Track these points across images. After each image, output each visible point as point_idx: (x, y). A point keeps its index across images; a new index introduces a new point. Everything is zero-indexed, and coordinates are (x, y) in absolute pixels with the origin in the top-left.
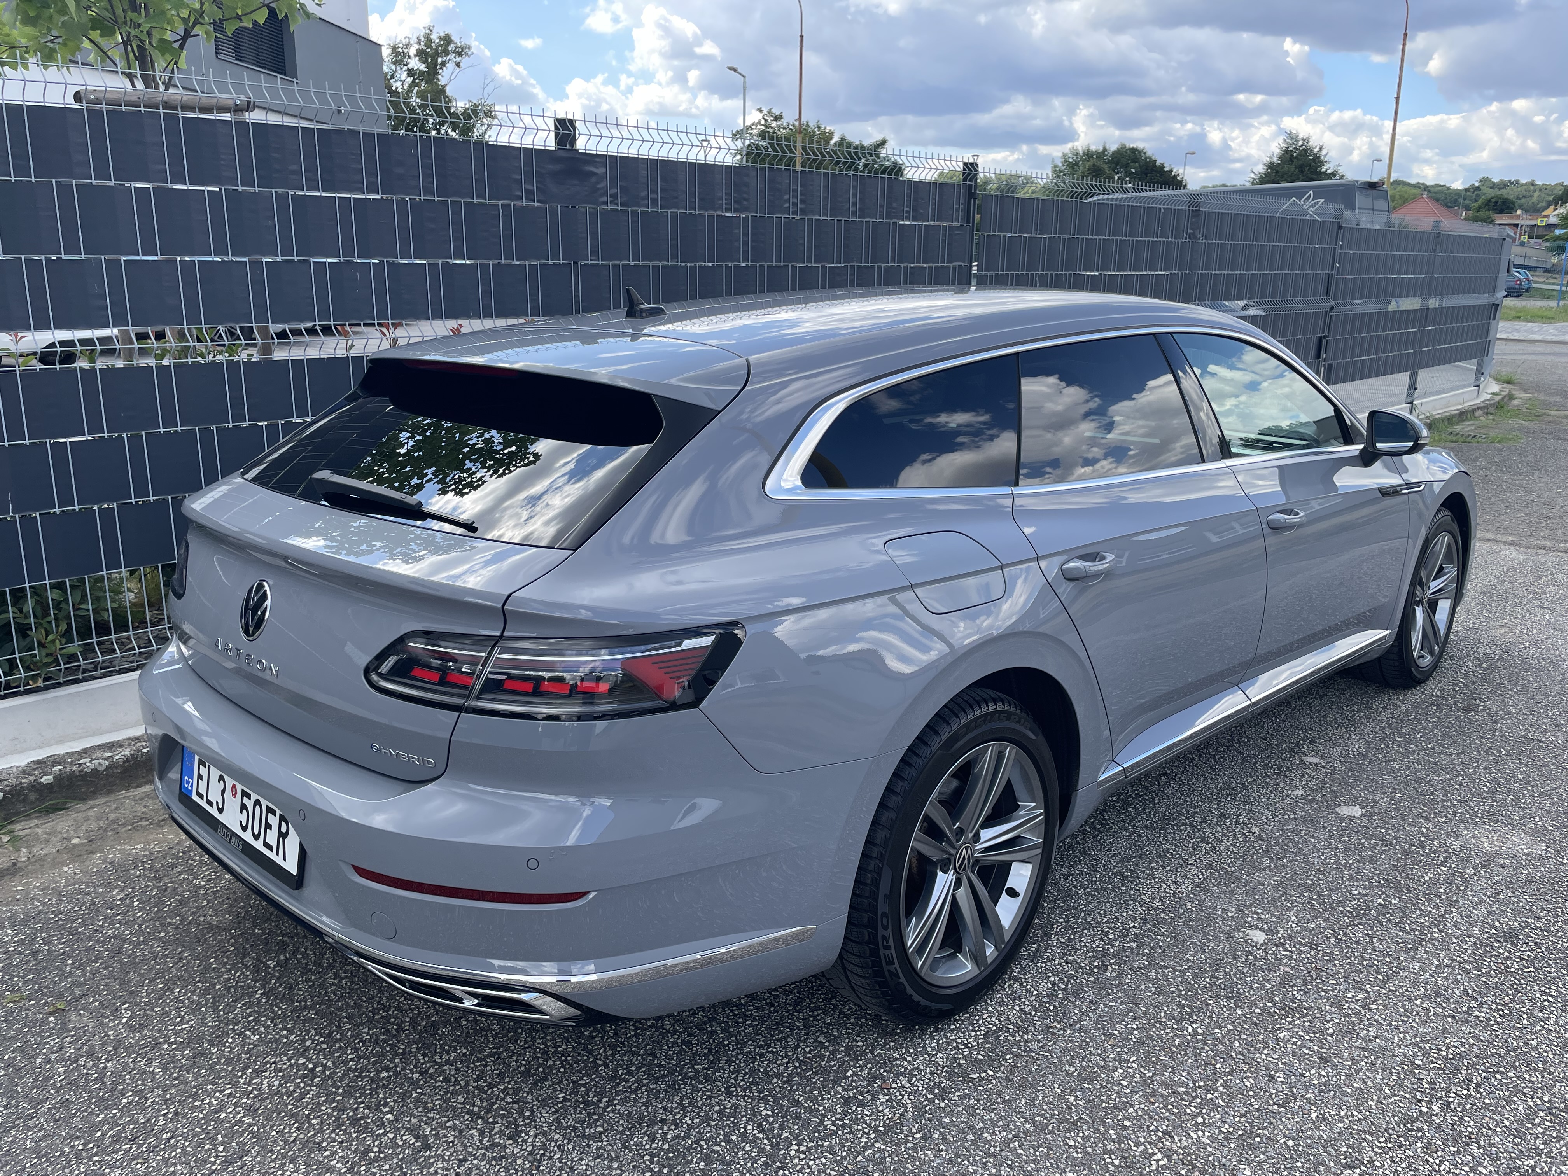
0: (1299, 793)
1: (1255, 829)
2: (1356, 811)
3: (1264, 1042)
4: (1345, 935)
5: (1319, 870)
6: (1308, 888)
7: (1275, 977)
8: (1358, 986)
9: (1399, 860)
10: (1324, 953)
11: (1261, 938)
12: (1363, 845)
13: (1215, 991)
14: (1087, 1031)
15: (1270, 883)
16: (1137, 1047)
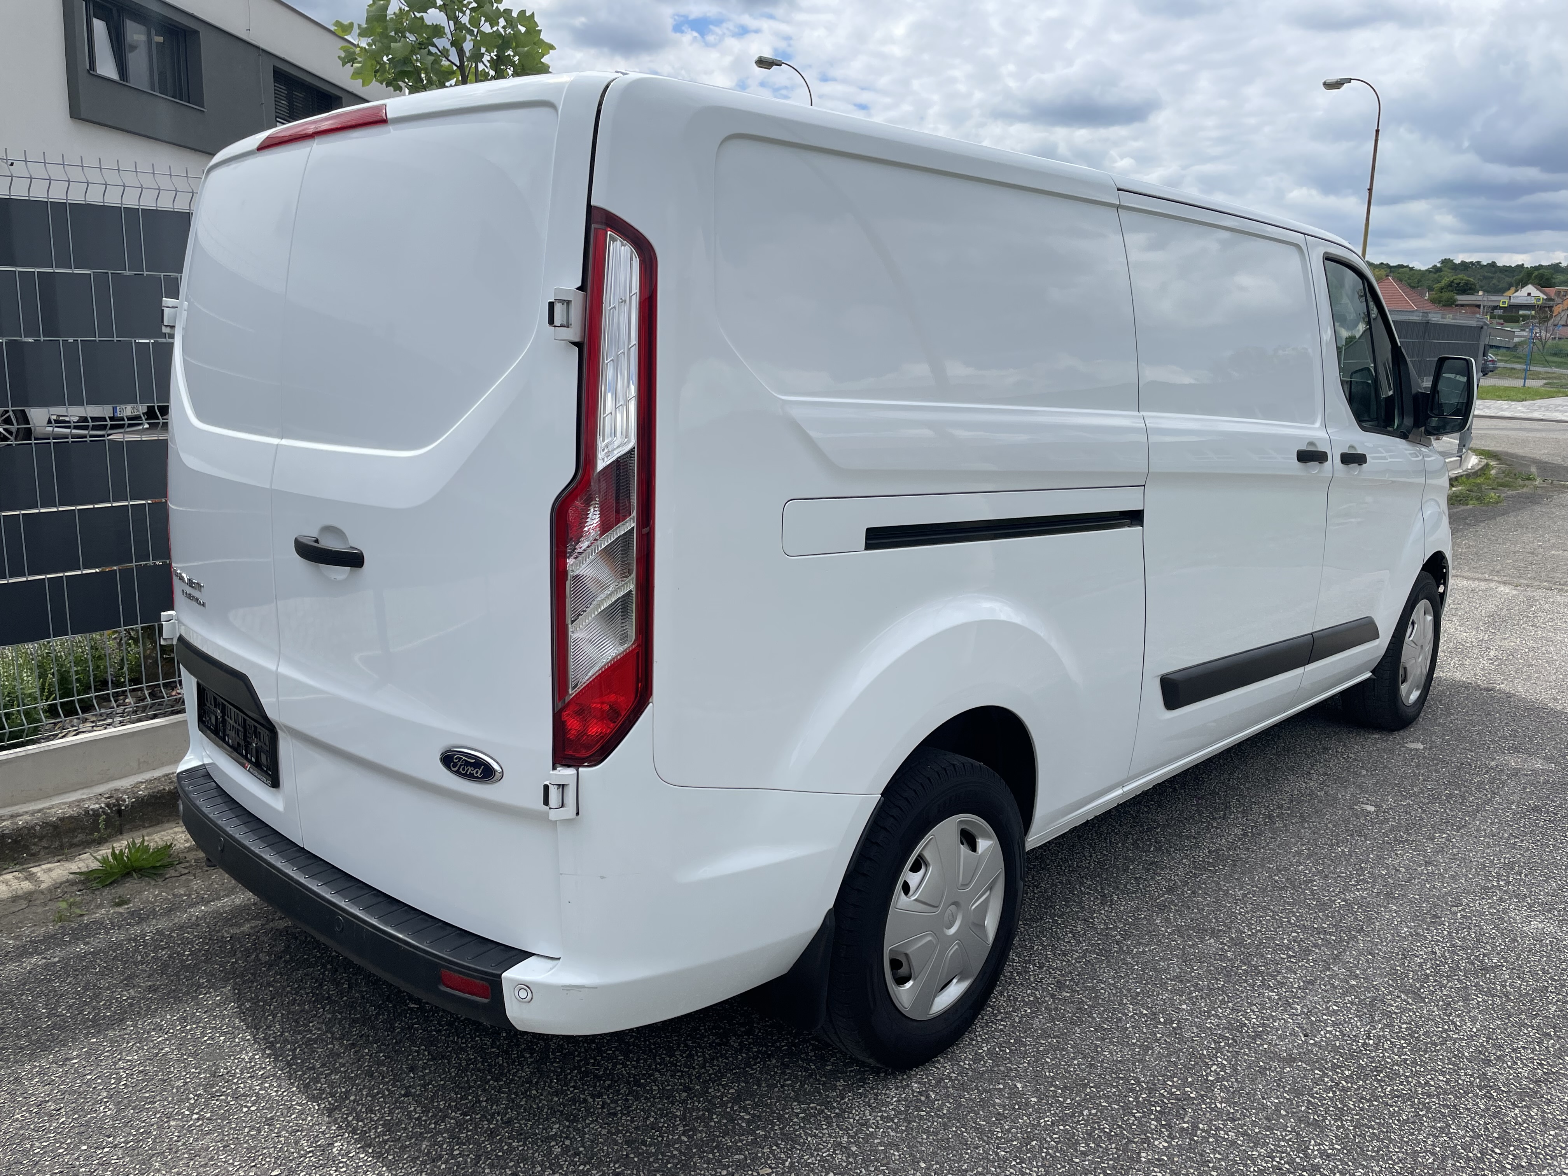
2: (1420, 746)
3: (1387, 855)
4: (1427, 807)
5: (1401, 776)
6: (1396, 785)
7: (1387, 827)
8: (1442, 831)
9: (1455, 772)
10: (1416, 816)
11: (1372, 809)
12: (1429, 763)
13: (1350, 833)
14: (1273, 850)
15: (1370, 783)
16: (1309, 857)
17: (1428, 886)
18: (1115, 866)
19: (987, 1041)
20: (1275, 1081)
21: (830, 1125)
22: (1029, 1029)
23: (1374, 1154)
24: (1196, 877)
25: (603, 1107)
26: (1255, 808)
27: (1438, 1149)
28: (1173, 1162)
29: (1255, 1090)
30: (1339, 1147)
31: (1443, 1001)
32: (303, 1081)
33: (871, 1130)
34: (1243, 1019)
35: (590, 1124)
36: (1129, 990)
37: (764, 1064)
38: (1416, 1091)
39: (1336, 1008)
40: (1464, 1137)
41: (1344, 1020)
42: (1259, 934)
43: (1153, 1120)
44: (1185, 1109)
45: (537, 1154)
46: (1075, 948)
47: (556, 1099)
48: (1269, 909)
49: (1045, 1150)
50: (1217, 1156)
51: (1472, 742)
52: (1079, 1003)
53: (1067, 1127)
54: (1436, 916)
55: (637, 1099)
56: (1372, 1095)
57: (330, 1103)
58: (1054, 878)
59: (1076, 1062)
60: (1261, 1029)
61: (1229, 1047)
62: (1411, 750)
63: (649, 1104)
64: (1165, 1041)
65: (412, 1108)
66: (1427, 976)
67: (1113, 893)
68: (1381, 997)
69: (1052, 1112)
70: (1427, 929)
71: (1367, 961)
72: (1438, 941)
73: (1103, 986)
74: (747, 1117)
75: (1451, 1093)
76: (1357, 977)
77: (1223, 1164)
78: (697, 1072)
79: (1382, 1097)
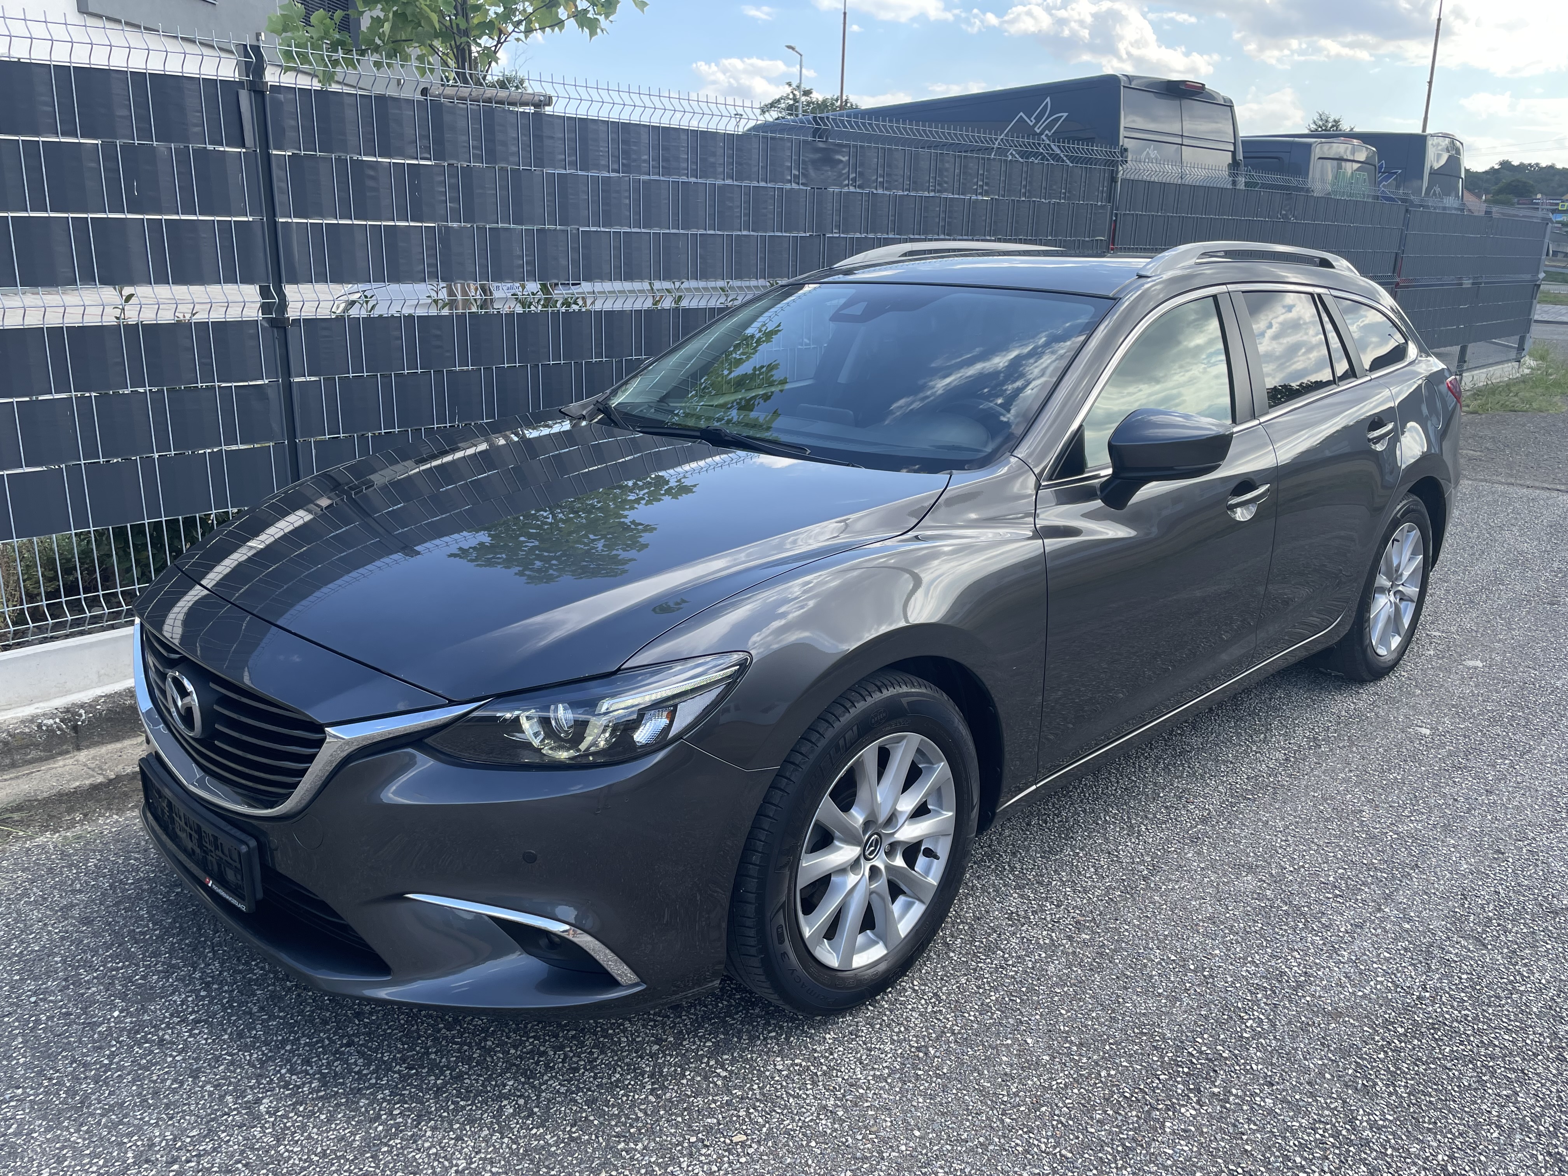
0: (1432, 653)
1: (1403, 673)
2: (1479, 664)
3: (1444, 783)
4: (1488, 731)
5: (1459, 697)
6: (1453, 706)
7: (1443, 752)
9: (1517, 692)
10: (1475, 740)
11: (1428, 732)
12: (1489, 683)
13: (1403, 758)
14: (1319, 777)
15: (1425, 703)
16: (1357, 784)
17: (1489, 817)
18: (1144, 793)
19: (996, 990)
20: (1318, 1039)
21: (814, 1084)
22: (1043, 976)
23: (1431, 1126)
24: (1232, 805)
25: (563, 1061)
26: (1299, 731)
27: (1504, 1121)
28: (1202, 1133)
29: (1296, 1049)
30: (1391, 1118)
31: (1508, 948)
32: (237, 1027)
33: (861, 1091)
34: (1283, 967)
35: (547, 1081)
36: (1156, 932)
37: (748, 1012)
38: (1478, 1053)
39: (1388, 955)
40: (1533, 1106)
41: (1397, 969)
42: (1302, 870)
43: (1178, 1083)
44: (1215, 1071)
45: (486, 1115)
46: (1097, 885)
47: (512, 1051)
48: (1313, 842)
49: (1056, 1118)
50: (1252, 1126)
51: (1535, 659)
52: (1100, 947)
53: (1082, 1090)
54: (1499, 852)
55: (602, 1052)
56: (1428, 1057)
57: (263, 1054)
58: (1076, 806)
59: (1094, 1015)
60: (1303, 978)
61: (1267, 999)
62: (1469, 669)
63: (616, 1058)
64: (1195, 991)
65: (353, 1061)
66: (1490, 919)
67: (1141, 823)
68: (1439, 942)
69: (1066, 1073)
70: (1489, 866)
71: (1423, 902)
72: (1502, 879)
73: (1127, 927)
74: (724, 1074)
75: (1518, 1054)
76: (1410, 920)
77: (1258, 1135)
78: (673, 1022)
79: (1439, 1059)
